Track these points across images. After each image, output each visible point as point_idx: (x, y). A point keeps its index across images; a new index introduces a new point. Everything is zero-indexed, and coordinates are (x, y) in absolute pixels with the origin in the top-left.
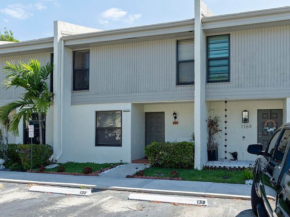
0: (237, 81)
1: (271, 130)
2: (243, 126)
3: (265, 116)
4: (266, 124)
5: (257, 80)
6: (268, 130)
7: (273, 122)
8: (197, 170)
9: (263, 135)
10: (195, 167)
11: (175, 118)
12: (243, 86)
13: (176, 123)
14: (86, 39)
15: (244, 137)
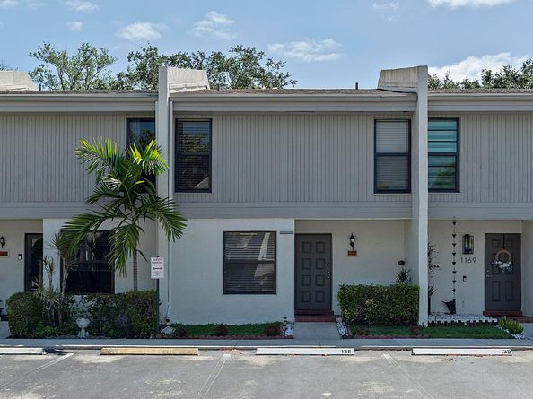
0: (470, 192)
1: (505, 265)
2: (464, 260)
3: (496, 243)
4: (497, 257)
5: (500, 191)
6: (501, 266)
7: (508, 252)
8: (423, 327)
9: (493, 274)
10: (420, 323)
11: (352, 244)
12: (479, 200)
13: (353, 253)
14: (221, 104)
15: (465, 277)
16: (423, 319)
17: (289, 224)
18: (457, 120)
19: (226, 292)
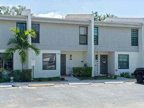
16: (93, 75)
17: (59, 52)
18: (97, 28)
19: (43, 69)
